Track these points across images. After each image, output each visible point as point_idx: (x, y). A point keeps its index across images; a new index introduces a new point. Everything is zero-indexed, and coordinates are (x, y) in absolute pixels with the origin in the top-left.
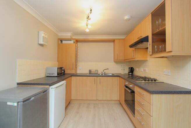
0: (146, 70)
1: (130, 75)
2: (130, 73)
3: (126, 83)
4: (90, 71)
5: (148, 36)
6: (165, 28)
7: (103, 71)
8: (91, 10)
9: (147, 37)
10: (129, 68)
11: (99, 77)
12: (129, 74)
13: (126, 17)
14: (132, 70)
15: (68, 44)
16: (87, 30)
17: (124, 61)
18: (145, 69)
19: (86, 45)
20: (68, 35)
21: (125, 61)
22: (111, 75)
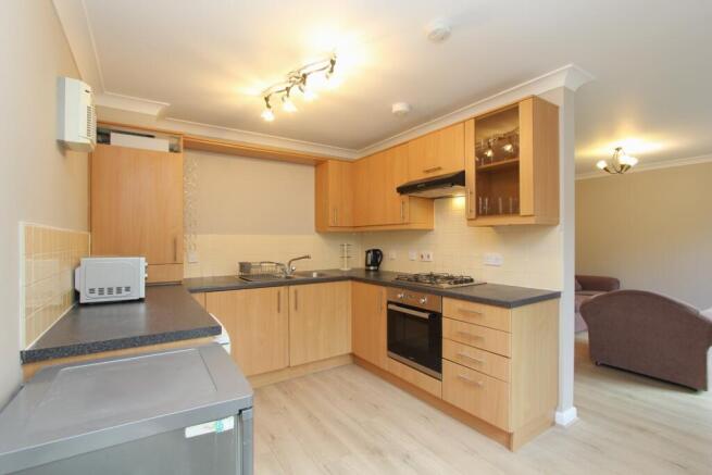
0: (428, 257)
1: (372, 273)
2: (372, 268)
3: (399, 296)
4: (244, 267)
5: (464, 172)
6: (518, 162)
7: (289, 264)
8: (333, 62)
9: (462, 174)
10: (368, 252)
11: (292, 288)
12: (368, 271)
13: (398, 107)
14: (376, 257)
15: (130, 149)
16: (268, 117)
17: (351, 230)
18: (425, 253)
19: (214, 163)
20: (147, 111)
21: (356, 230)
22: (315, 275)
